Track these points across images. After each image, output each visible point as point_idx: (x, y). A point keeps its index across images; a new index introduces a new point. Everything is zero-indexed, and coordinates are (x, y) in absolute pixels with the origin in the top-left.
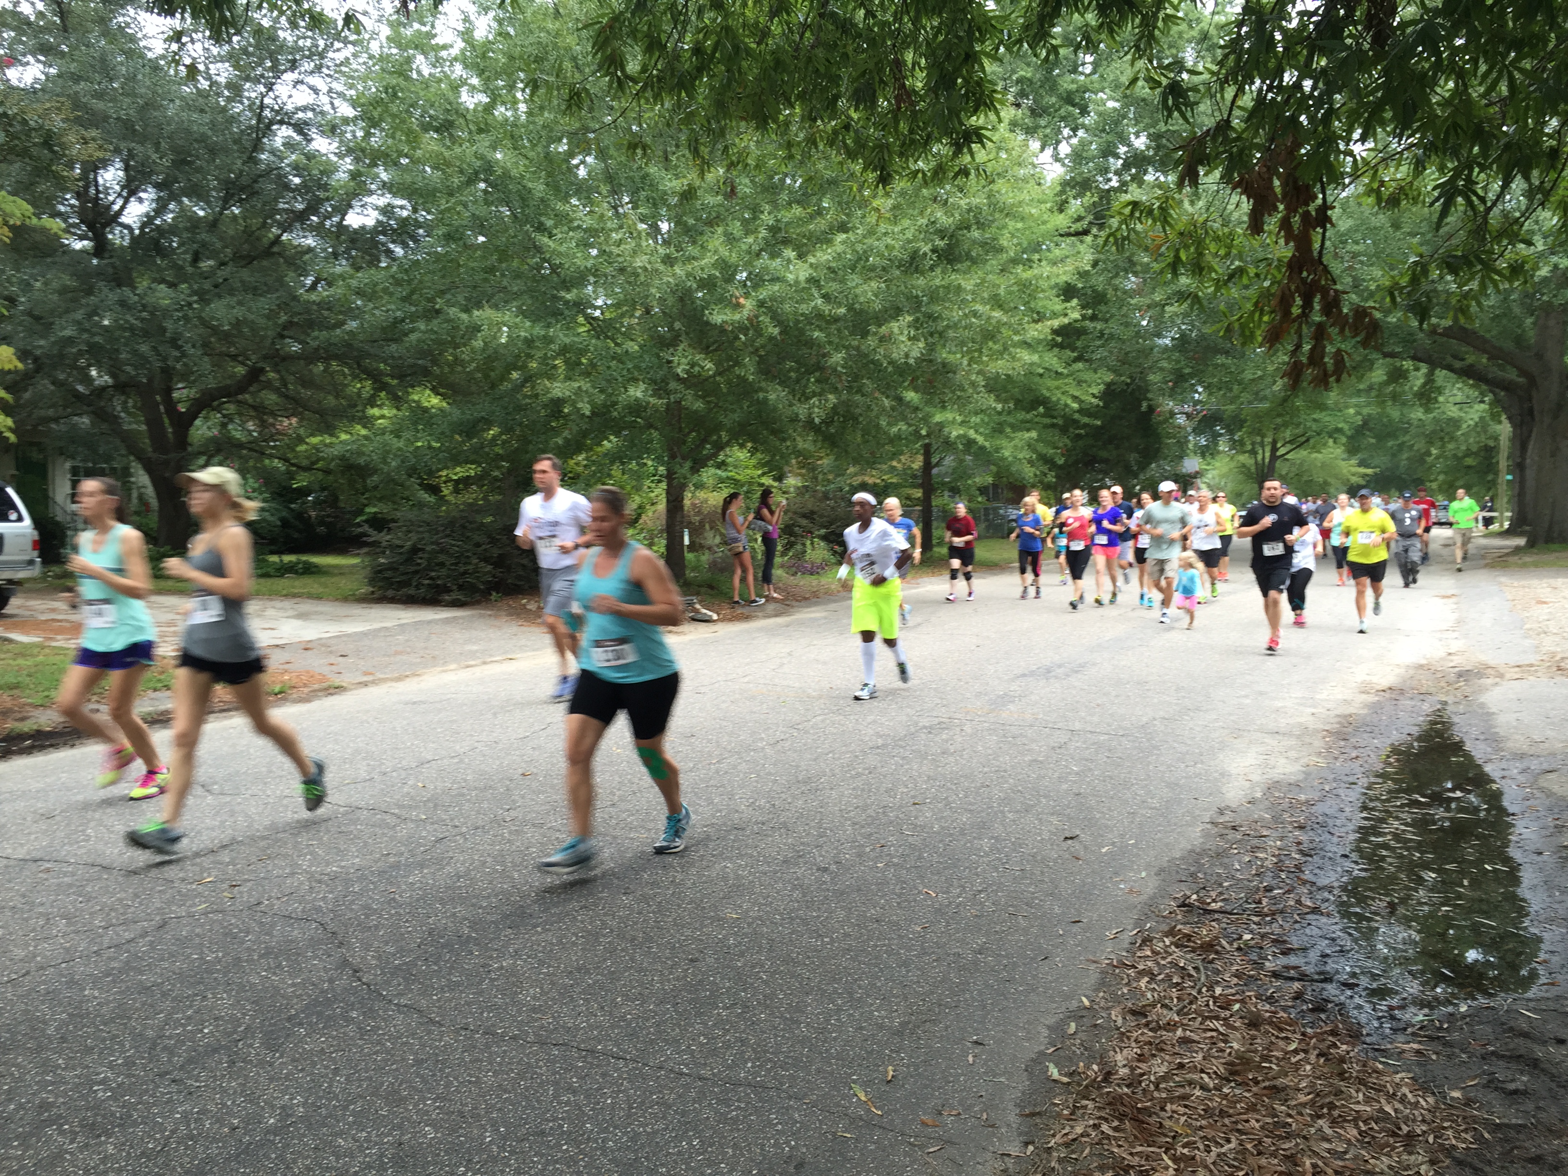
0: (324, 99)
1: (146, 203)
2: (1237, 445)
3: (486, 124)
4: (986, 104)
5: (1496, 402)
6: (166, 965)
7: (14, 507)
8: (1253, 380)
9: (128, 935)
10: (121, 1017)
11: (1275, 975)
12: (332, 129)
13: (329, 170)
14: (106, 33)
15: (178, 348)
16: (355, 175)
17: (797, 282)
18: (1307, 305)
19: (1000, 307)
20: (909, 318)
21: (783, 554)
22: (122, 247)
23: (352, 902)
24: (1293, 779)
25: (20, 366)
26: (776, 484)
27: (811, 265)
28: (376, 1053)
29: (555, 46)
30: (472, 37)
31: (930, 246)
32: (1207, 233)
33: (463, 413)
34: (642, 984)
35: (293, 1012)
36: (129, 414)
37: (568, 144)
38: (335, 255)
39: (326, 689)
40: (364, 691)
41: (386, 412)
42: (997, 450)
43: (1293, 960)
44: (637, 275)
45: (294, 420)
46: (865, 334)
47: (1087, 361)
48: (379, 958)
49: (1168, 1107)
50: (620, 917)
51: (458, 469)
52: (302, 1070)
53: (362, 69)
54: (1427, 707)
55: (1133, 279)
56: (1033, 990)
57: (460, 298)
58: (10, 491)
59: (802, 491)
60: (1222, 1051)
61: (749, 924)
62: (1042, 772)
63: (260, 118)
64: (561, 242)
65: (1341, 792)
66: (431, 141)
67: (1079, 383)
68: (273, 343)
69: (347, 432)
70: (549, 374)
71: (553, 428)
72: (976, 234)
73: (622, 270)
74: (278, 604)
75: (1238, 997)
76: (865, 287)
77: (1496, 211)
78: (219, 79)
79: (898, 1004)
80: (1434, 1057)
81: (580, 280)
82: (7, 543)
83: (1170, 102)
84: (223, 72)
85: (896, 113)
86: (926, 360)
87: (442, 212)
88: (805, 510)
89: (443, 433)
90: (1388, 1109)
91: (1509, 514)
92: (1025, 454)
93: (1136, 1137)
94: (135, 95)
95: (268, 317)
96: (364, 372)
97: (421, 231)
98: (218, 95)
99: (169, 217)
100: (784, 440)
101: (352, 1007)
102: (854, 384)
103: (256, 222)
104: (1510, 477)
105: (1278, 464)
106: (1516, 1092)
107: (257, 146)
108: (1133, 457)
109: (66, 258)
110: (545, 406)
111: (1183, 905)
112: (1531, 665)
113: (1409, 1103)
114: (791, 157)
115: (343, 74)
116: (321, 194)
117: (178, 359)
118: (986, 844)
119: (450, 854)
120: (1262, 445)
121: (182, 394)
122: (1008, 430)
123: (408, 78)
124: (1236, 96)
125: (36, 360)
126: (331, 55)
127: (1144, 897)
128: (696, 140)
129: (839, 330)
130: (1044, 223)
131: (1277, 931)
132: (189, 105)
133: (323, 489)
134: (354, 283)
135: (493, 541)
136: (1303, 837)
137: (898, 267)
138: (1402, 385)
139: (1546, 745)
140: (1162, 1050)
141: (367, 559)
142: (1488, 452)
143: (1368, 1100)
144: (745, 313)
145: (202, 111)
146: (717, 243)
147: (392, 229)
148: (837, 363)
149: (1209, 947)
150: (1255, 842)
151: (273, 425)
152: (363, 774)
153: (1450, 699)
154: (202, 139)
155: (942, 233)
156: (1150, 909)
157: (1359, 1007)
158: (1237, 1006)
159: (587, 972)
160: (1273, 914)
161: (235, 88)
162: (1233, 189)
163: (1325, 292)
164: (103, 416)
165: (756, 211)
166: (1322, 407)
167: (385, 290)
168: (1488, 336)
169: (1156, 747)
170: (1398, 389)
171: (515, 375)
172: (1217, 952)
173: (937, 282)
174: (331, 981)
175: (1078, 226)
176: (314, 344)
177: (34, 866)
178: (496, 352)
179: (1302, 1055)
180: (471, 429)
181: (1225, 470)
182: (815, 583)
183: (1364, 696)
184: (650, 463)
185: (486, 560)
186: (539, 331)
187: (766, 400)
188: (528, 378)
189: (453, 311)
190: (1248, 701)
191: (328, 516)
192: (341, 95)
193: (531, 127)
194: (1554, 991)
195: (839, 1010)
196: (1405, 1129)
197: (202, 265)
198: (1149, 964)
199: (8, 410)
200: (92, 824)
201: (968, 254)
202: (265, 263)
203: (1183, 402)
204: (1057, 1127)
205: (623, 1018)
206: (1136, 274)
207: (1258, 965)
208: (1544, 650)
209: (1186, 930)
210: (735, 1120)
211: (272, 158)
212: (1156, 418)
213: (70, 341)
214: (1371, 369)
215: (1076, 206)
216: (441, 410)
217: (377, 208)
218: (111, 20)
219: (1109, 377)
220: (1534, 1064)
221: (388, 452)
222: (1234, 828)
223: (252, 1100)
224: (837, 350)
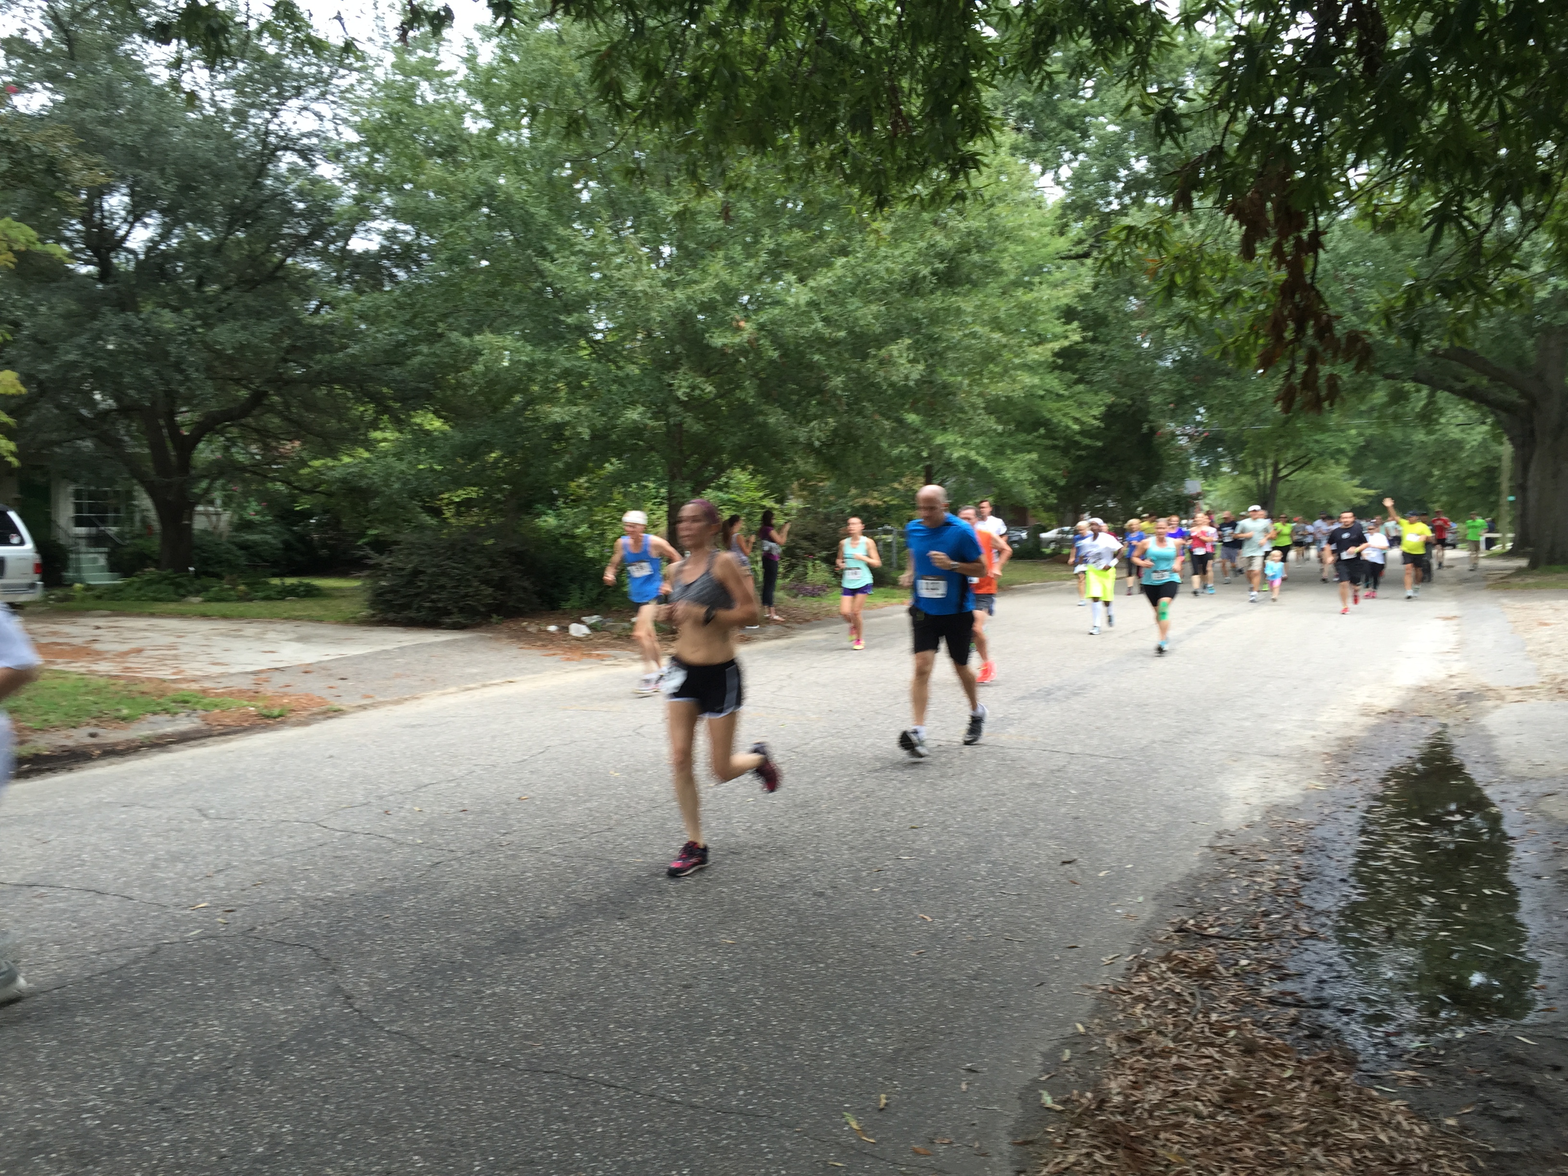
0: (328, 125)
1: (151, 229)
2: (1238, 466)
3: (490, 150)
4: (982, 131)
5: (1497, 424)
6: (158, 991)
7: (16, 531)
8: (1254, 402)
9: (120, 961)
10: (111, 1044)
11: (1272, 1001)
12: (336, 156)
13: (334, 194)
14: (114, 60)
15: (181, 371)
16: (358, 200)
17: (797, 306)
18: (1300, 329)
19: (1001, 329)
20: (908, 341)
21: (785, 576)
22: (127, 273)
23: (346, 928)
24: (1292, 802)
25: (23, 390)
26: (777, 506)
27: (812, 288)
28: (366, 1081)
29: (558, 73)
30: (475, 64)
31: (929, 269)
32: (1202, 257)
33: (465, 437)
34: (634, 1011)
35: (284, 1039)
36: (133, 437)
37: (571, 168)
38: (339, 280)
39: (324, 713)
40: (363, 714)
41: (388, 435)
42: (999, 471)
43: (1289, 986)
44: (637, 299)
45: (297, 444)
46: (865, 357)
47: (1088, 383)
48: (371, 985)
49: (1162, 1135)
50: (615, 943)
51: (460, 492)
52: (291, 1098)
53: (366, 95)
54: (1428, 730)
55: (1135, 301)
56: (1028, 1017)
57: (463, 322)
58: (13, 515)
59: (803, 513)
60: (1216, 1078)
61: (744, 950)
62: (1042, 795)
63: (265, 144)
64: (564, 266)
65: (1339, 815)
66: (435, 167)
67: (1081, 405)
68: (276, 368)
69: (350, 456)
70: (550, 397)
71: (555, 452)
72: (976, 257)
73: (623, 294)
74: (279, 627)
75: (1234, 1023)
76: (865, 310)
77: (1488, 236)
78: (223, 105)
79: (892, 1031)
80: (1429, 1084)
81: (580, 304)
82: (9, 567)
83: (1163, 130)
84: (228, 99)
85: (892, 138)
86: (926, 381)
87: (445, 237)
88: (806, 532)
89: (444, 456)
90: (1383, 1137)
91: (1511, 535)
92: (1025, 476)
93: (1129, 1166)
94: (141, 122)
95: (272, 341)
96: (366, 395)
97: (424, 256)
98: (224, 121)
99: (174, 242)
100: (784, 462)
101: (342, 1033)
102: (854, 406)
103: (259, 247)
104: (1512, 498)
105: (1280, 485)
106: (1511, 1120)
107: (262, 172)
108: (1135, 480)
109: (71, 283)
110: (547, 429)
111: (1180, 930)
112: (1532, 688)
113: (1405, 1131)
114: (790, 180)
115: (347, 99)
116: (325, 219)
117: (181, 383)
118: (983, 868)
119: (445, 879)
120: (1264, 467)
121: (185, 417)
122: (1009, 452)
123: (412, 105)
124: (1229, 123)
125: (40, 384)
126: (335, 81)
127: (1141, 922)
128: (695, 164)
129: (839, 353)
130: (1045, 246)
131: (1275, 956)
132: (194, 131)
133: (326, 512)
134: (357, 306)
135: (494, 564)
136: (1301, 861)
137: (899, 291)
138: (1404, 407)
139: (1546, 768)
140: (1157, 1077)
141: (369, 581)
142: (1490, 473)
143: (1363, 1128)
144: (745, 336)
145: (207, 137)
146: (718, 267)
147: (396, 254)
148: (837, 387)
149: (1205, 972)
150: (1253, 866)
151: (276, 448)
152: (360, 799)
153: (1450, 721)
154: (207, 165)
155: (942, 256)
156: (1147, 935)
157: (1354, 1033)
158: (1232, 1033)
159: (581, 999)
160: (1270, 939)
161: (241, 114)
162: (1227, 213)
163: (1317, 317)
164: (107, 440)
165: (757, 235)
166: (1324, 429)
167: (388, 314)
168: (1489, 357)
169: (1155, 771)
170: (1400, 411)
171: (517, 398)
172: (1213, 978)
173: (937, 304)
174: (323, 1007)
175: (1079, 249)
176: (318, 367)
177: (27, 892)
178: (497, 375)
179: (1296, 1083)
180: (473, 452)
181: (1226, 491)
182: (816, 605)
183: (1365, 719)
184: (651, 485)
185: (486, 582)
186: (539, 355)
187: (765, 425)
188: (531, 401)
189: (455, 336)
190: (1247, 724)
191: (331, 538)
192: (345, 121)
193: (534, 153)
194: (1552, 1017)
195: (833, 1037)
196: (1400, 1157)
197: (207, 289)
198: (1145, 990)
199: (9, 433)
200: (88, 848)
201: (968, 276)
202: (269, 287)
203: (1185, 423)
204: (1049, 1155)
205: (615, 1046)
206: (1137, 296)
207: (1254, 991)
208: (1546, 672)
209: (1183, 955)
210: (726, 1148)
211: (278, 184)
212: (1157, 440)
213: (74, 365)
214: (1372, 391)
215: (1077, 228)
216: (442, 432)
217: (380, 232)
218: (117, 47)
219: (1110, 399)
220: (1530, 1091)
221: (390, 475)
222: (1232, 852)
223: (240, 1128)
224: (837, 373)
